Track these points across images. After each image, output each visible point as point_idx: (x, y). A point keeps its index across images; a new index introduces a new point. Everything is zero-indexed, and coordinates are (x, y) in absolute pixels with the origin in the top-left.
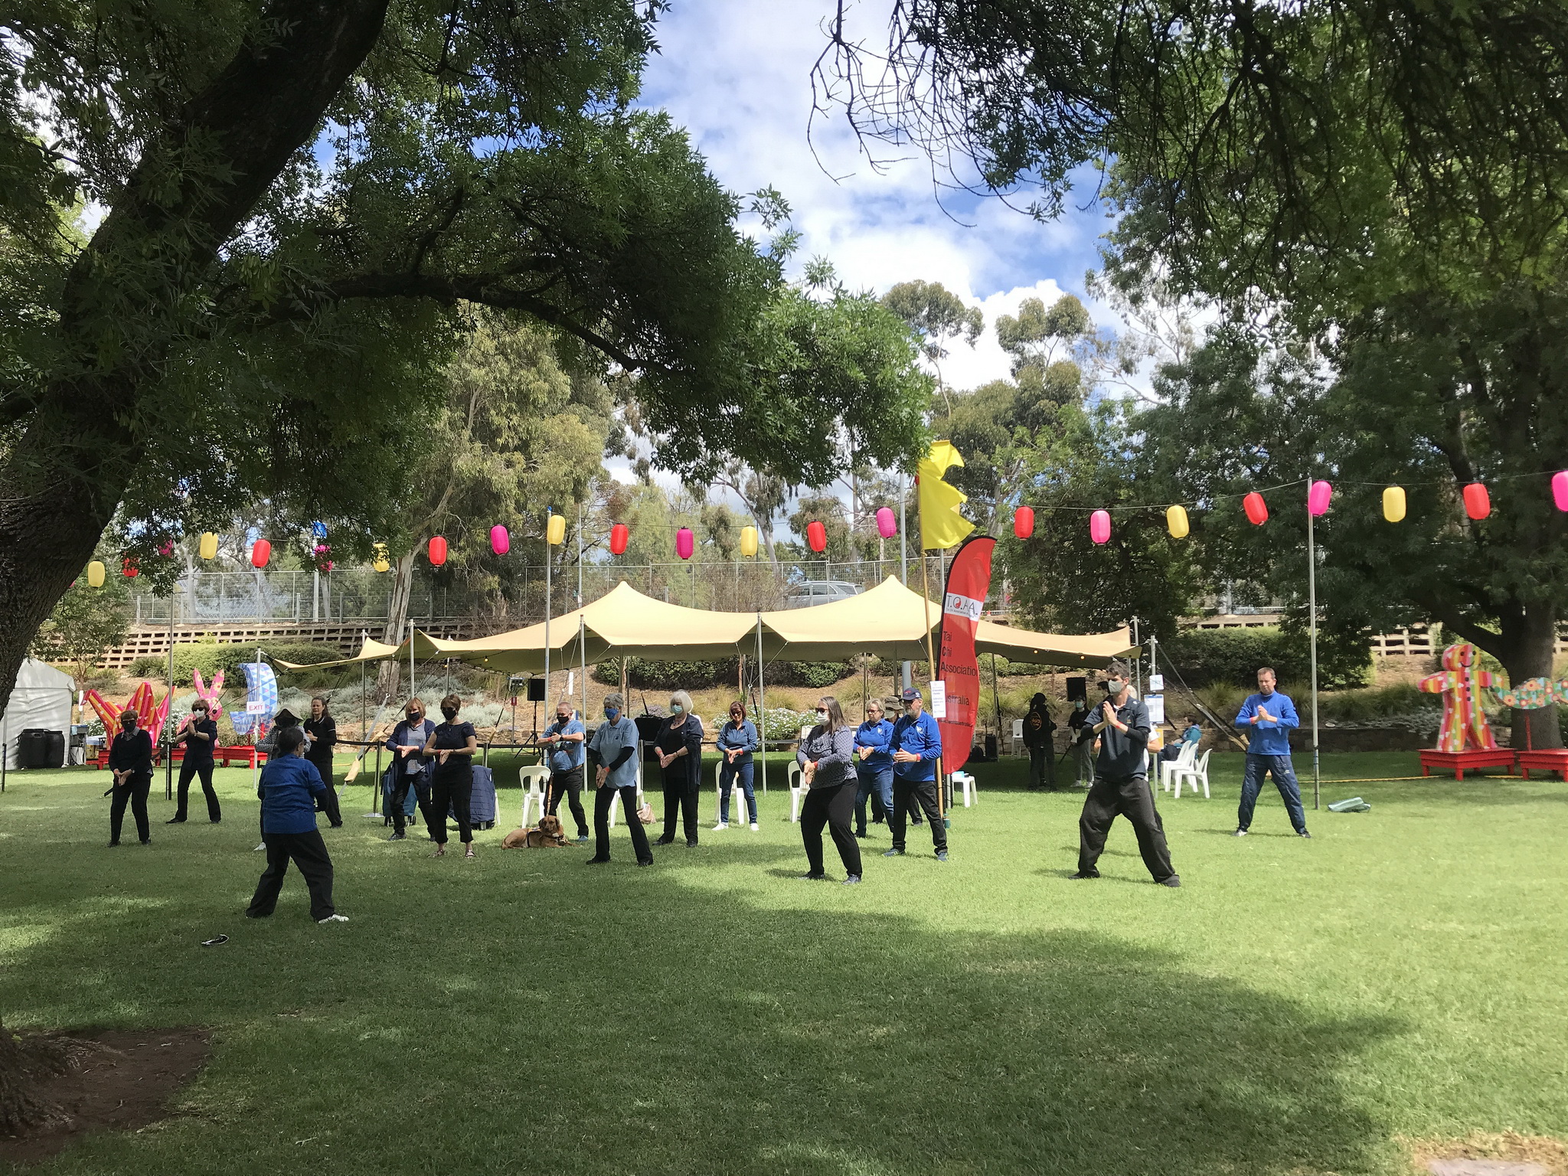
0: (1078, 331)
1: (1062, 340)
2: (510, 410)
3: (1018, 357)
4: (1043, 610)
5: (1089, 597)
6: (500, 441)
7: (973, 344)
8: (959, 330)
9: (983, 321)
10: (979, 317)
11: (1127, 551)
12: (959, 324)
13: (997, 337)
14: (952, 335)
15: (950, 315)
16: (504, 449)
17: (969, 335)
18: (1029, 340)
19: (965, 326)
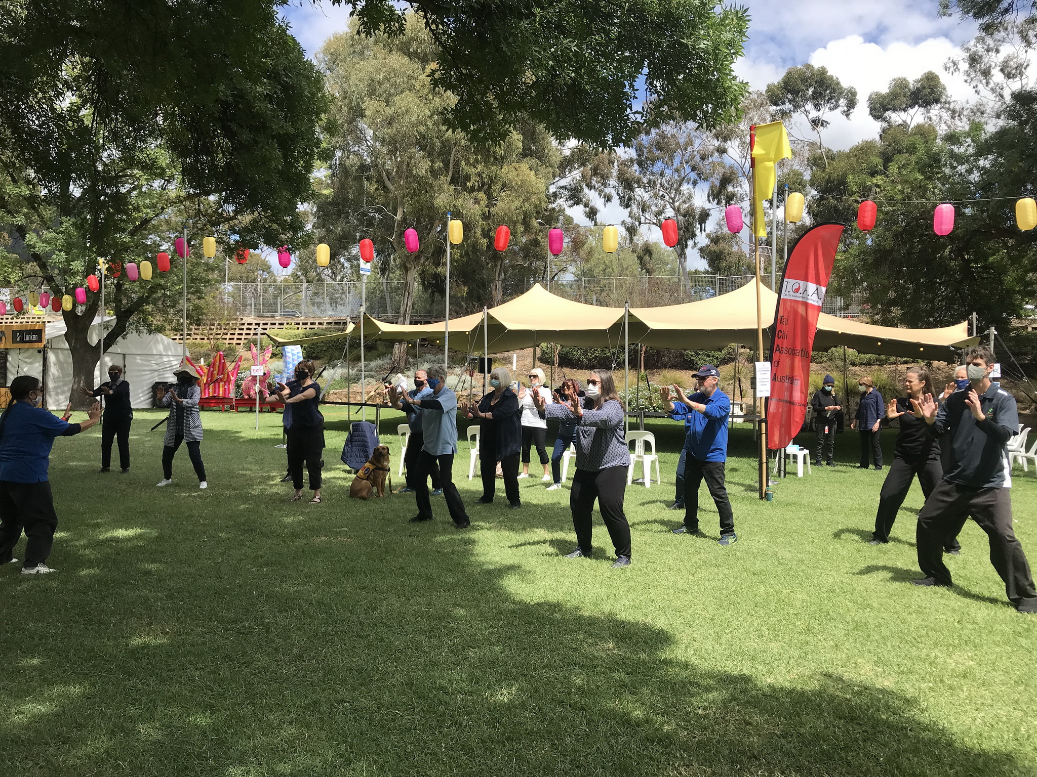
0: (937, 101)
1: (922, 110)
2: (476, 160)
3: (885, 125)
4: (890, 312)
5: (932, 302)
6: (469, 184)
7: (847, 115)
8: (836, 106)
9: (858, 97)
10: (854, 94)
11: (969, 261)
12: (837, 101)
13: (869, 110)
14: (831, 109)
15: (831, 93)
16: (472, 190)
17: (845, 108)
18: (895, 110)
19: (842, 102)
